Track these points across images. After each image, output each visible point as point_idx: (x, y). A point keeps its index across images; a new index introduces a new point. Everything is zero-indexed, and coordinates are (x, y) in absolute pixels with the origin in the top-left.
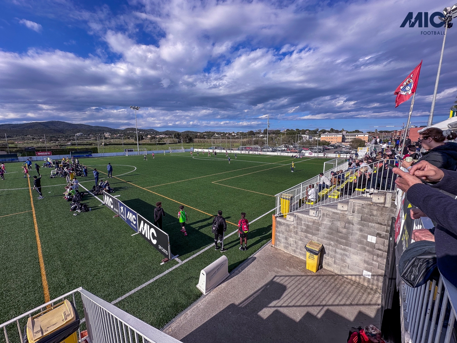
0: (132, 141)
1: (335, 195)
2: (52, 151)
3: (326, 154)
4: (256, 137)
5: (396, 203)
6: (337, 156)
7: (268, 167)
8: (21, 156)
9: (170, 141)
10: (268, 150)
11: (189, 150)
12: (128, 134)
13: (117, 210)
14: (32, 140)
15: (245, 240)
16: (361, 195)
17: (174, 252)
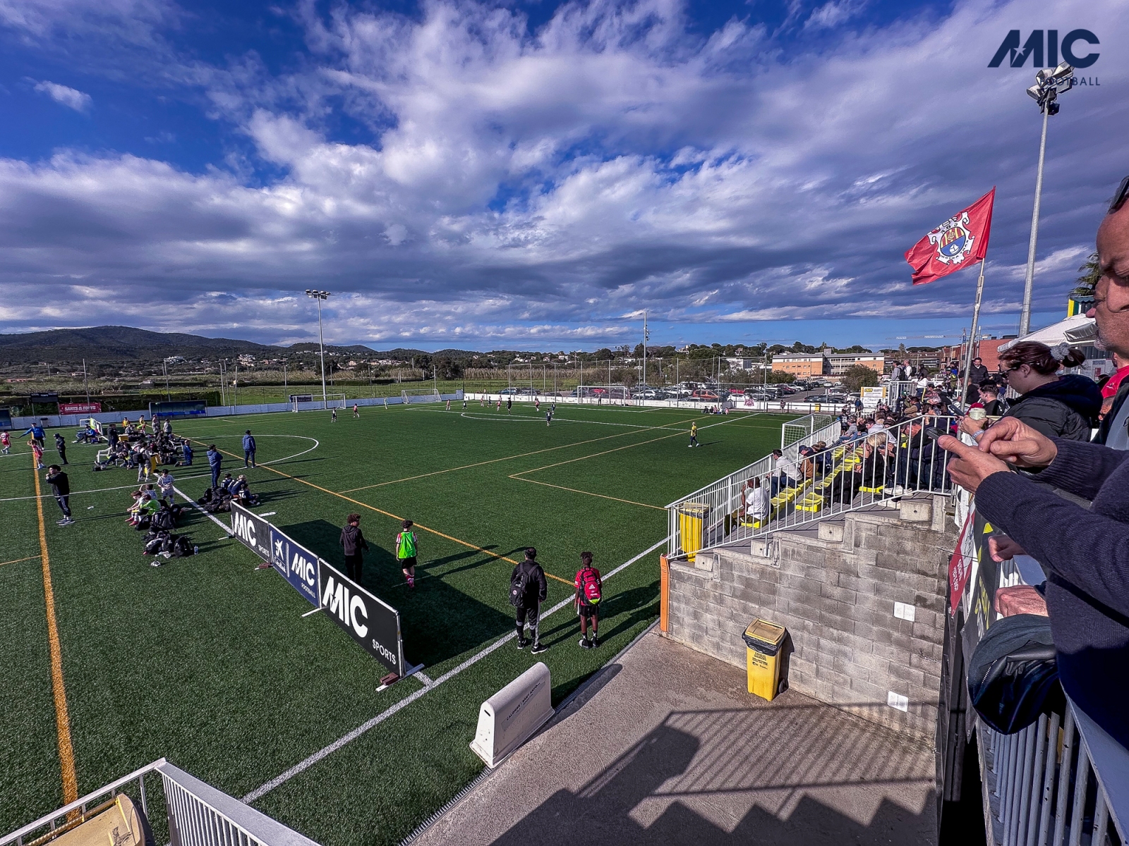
0: (309, 374)
1: (810, 503)
2: (102, 403)
3: (787, 403)
4: (618, 364)
5: (957, 522)
6: (813, 409)
7: (648, 435)
8: (21, 415)
9: (405, 375)
10: (647, 395)
11: (453, 396)
12: (300, 359)
13: (265, 551)
14: (51, 375)
15: (594, 621)
16: (873, 503)
17: (413, 658)
